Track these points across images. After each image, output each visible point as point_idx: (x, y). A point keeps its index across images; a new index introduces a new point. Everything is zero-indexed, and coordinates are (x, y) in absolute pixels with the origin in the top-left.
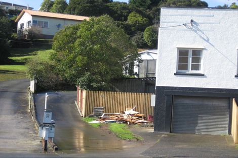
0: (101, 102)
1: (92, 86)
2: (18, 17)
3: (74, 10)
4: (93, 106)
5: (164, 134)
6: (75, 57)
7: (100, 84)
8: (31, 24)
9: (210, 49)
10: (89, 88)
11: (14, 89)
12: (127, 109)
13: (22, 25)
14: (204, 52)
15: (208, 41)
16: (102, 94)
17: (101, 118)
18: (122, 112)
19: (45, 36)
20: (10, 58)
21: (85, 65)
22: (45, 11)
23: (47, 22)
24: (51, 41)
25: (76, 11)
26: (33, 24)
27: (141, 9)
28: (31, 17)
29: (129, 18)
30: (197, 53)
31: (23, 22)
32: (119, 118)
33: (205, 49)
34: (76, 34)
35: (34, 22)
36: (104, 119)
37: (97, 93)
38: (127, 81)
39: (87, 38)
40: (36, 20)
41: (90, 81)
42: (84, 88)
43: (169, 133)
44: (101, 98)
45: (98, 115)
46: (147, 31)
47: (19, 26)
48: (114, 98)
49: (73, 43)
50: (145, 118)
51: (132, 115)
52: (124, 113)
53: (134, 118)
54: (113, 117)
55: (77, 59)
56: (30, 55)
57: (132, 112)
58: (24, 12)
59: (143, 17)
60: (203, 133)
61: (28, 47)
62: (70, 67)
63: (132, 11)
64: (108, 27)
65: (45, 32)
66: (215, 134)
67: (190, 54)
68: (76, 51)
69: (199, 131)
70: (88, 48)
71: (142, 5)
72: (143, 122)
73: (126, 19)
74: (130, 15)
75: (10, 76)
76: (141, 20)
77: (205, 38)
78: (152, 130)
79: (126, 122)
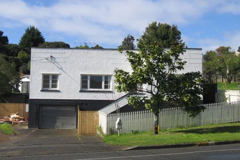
5: (34, 130)
9: (63, 74)
12: (12, 114)
14: (59, 76)
15: (62, 69)
27: (27, 48)
29: (19, 54)
30: (55, 77)
32: (6, 120)
33: (60, 74)
43: (38, 129)
48: (4, 107)
50: (24, 120)
51: (15, 118)
52: (10, 117)
53: (16, 120)
54: (3, 119)
57: (15, 116)
60: (60, 128)
63: (21, 50)
66: (68, 128)
67: (51, 77)
69: (57, 127)
71: (27, 46)
72: (22, 123)
73: (17, 56)
74: (20, 52)
77: (60, 67)
78: (27, 127)
79: (11, 123)
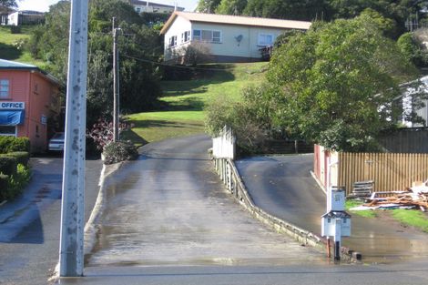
0: (366, 173)
1: (350, 144)
2: (165, 26)
3: (260, 9)
4: (353, 181)
6: (314, 93)
7: (364, 140)
8: (190, 37)
10: (344, 147)
11: (184, 154)
12: (414, 184)
13: (173, 39)
16: (367, 157)
17: (369, 201)
18: (408, 189)
19: (217, 58)
20: (162, 99)
21: (333, 106)
22: (206, 12)
23: (219, 33)
24: (229, 67)
25: (265, 11)
26: (193, 38)
27: (381, 2)
28: (190, 24)
31: (174, 35)
32: (403, 200)
34: (312, 51)
35: (196, 33)
36: (376, 203)
37: (358, 157)
38: (401, 133)
39: (336, 58)
40: (198, 29)
41: (345, 134)
42: (335, 148)
44: (366, 165)
45: (364, 197)
46: (402, 43)
47: (167, 42)
48: (391, 165)
49: (310, 69)
52: (411, 191)
54: (393, 198)
55: (319, 95)
56: (195, 92)
57: (426, 189)
58: (176, 16)
59: (385, 17)
61: (189, 79)
62: (306, 110)
63: (365, 8)
64: (370, 36)
65: (217, 50)
68: (317, 82)
70: (338, 76)
74: (362, 13)
75: (171, 131)
76: (384, 22)
79: (417, 207)
